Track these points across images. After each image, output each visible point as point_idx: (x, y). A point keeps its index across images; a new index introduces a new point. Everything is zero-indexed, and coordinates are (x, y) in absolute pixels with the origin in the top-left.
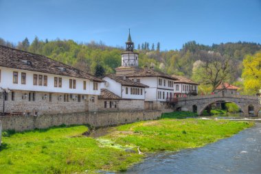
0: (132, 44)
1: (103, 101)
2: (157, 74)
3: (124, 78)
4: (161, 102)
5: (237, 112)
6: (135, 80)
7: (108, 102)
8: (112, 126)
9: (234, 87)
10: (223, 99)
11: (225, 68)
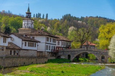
0: (30, 13)
1: (9, 50)
2: (46, 34)
3: (24, 36)
4: (48, 52)
5: (95, 60)
6: (31, 37)
7: (13, 51)
8: (15, 67)
9: (93, 44)
10: (87, 52)
11: (89, 32)
